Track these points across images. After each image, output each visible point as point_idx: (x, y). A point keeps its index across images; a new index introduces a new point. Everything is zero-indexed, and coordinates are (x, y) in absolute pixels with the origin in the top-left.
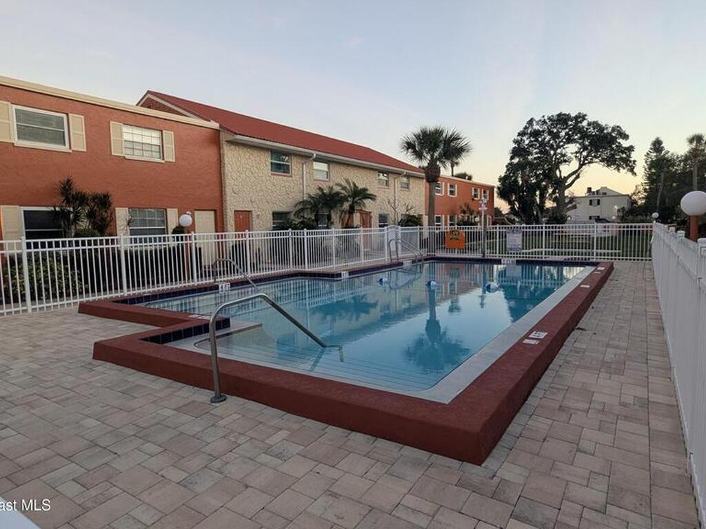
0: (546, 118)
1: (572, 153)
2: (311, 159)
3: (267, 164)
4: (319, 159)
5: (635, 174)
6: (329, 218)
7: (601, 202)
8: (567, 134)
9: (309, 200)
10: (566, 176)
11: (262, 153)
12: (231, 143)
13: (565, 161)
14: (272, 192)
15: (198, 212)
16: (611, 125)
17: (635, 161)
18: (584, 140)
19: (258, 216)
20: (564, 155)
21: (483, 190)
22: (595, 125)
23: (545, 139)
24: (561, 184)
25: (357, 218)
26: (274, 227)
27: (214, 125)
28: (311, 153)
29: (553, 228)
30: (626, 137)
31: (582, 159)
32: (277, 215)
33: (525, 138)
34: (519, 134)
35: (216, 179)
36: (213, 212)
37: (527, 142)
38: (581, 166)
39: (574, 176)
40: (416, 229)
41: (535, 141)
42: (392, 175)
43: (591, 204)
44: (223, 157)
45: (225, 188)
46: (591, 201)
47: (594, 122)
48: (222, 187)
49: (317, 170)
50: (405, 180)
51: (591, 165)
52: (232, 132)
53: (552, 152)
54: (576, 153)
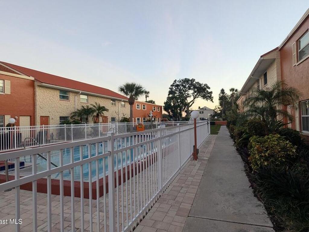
0: (181, 80)
1: (191, 94)
2: (79, 94)
3: (58, 96)
4: (82, 94)
5: (213, 102)
6: (87, 119)
7: (204, 112)
8: (188, 86)
9: (78, 111)
10: (189, 102)
11: (55, 91)
12: (40, 86)
13: (189, 96)
14: (60, 108)
15: (21, 117)
16: (204, 83)
17: (213, 97)
18: (195, 89)
19: (52, 118)
20: (188, 94)
21: (157, 108)
22: (198, 83)
23: (181, 88)
24: (188, 105)
25: (101, 119)
26: (60, 123)
27: (32, 78)
28: (79, 92)
29: (184, 122)
30: (209, 88)
31: (195, 96)
32: (61, 118)
33: (173, 87)
34: (171, 86)
35: (32, 102)
36: (29, 117)
37: (174, 89)
38: (194, 98)
39: (192, 102)
40: (125, 124)
41: (177, 88)
42: (117, 101)
43: (200, 113)
44: (36, 92)
45: (36, 106)
46: (200, 112)
47: (198, 82)
48: (34, 106)
49: (82, 98)
50: (123, 103)
51: (198, 98)
52: (40, 82)
53: (184, 93)
54: (193, 93)
